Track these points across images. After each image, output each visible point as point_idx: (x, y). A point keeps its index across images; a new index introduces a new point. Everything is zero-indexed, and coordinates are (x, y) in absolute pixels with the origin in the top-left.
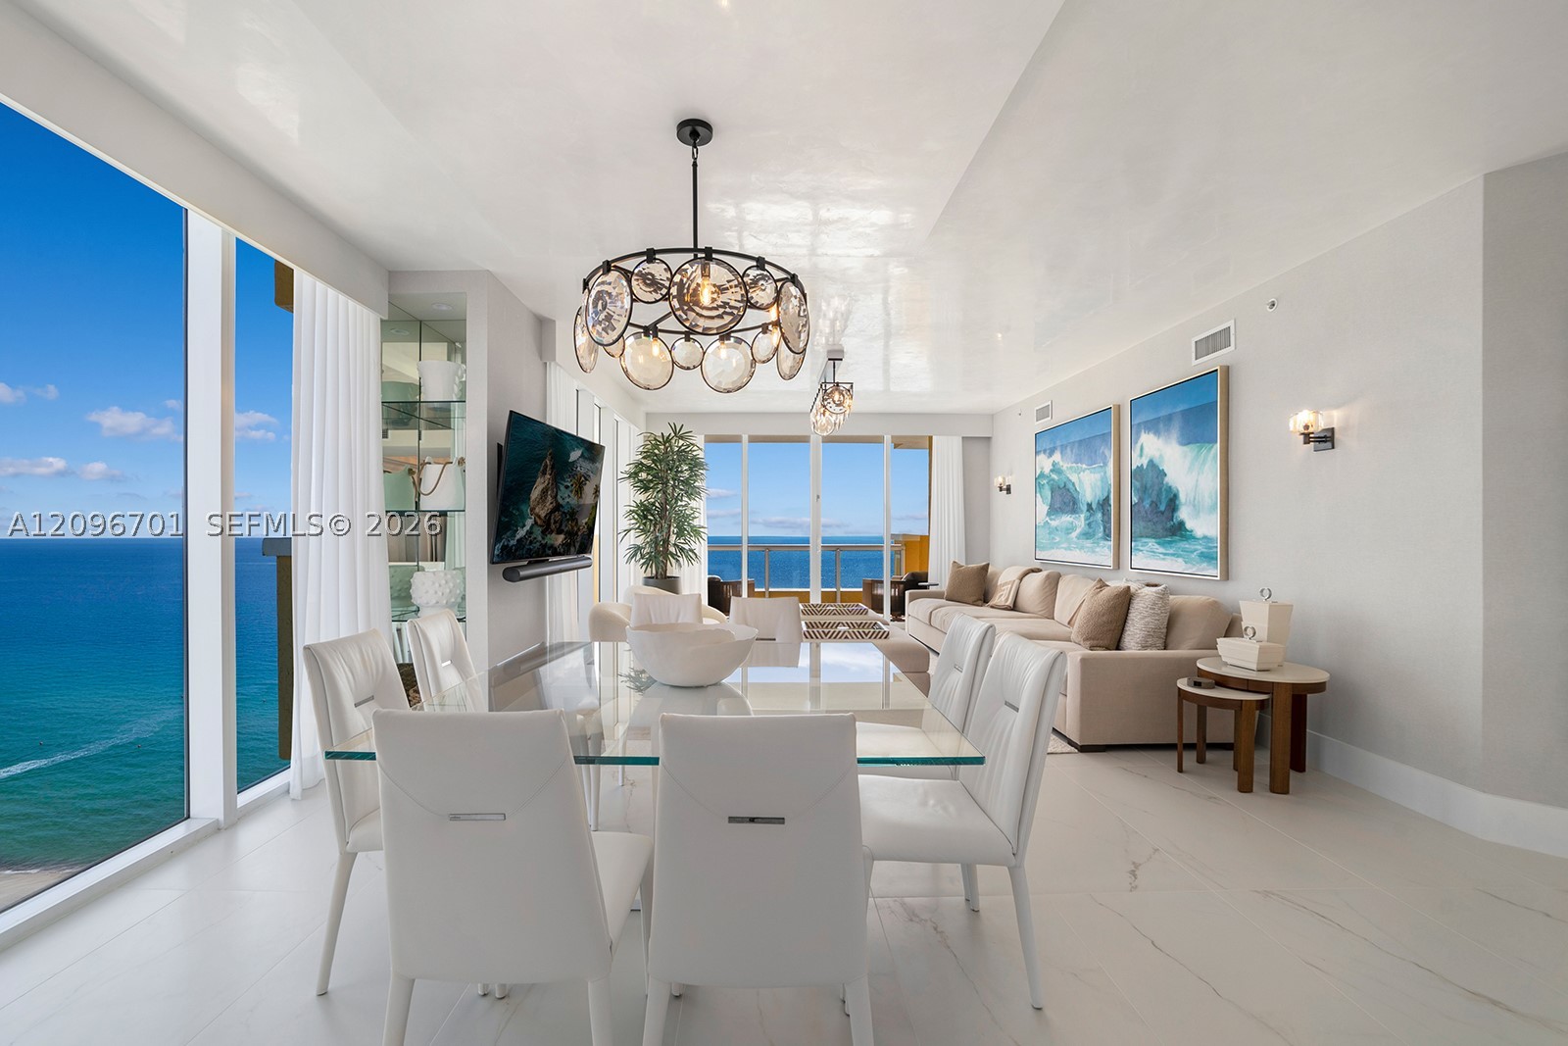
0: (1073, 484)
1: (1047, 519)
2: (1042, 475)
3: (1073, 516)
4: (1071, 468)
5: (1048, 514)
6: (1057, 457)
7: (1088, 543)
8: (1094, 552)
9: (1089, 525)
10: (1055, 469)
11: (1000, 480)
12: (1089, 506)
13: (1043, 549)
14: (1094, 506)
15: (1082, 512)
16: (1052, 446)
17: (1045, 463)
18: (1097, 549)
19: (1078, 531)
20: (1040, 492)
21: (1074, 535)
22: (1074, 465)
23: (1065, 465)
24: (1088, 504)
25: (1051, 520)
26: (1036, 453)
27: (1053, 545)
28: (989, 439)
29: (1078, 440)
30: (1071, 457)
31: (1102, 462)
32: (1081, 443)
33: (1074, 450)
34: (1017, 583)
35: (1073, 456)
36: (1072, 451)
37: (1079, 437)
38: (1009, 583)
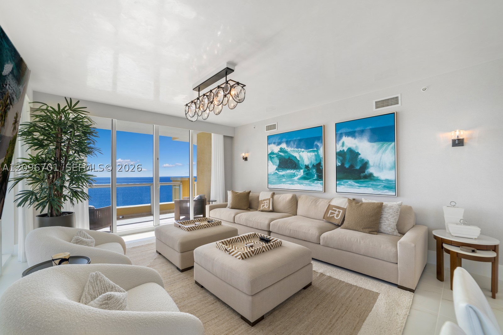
0: (296, 157)
1: (277, 171)
2: (272, 153)
3: (295, 170)
4: (294, 151)
5: (277, 169)
6: (284, 146)
7: (307, 182)
8: (310, 185)
9: (307, 174)
10: (282, 150)
11: (243, 154)
12: (307, 167)
13: (274, 183)
14: (310, 166)
15: (301, 169)
16: (279, 141)
17: (276, 149)
18: (313, 184)
19: (299, 177)
20: (271, 160)
21: (296, 178)
23: (289, 149)
24: (306, 165)
25: (279, 172)
26: (269, 144)
27: (280, 182)
28: (232, 138)
29: (298, 139)
30: (294, 146)
31: (316, 148)
32: (300, 140)
33: (296, 143)
34: (271, 199)
35: (295, 146)
36: (294, 144)
37: (299, 138)
38: (267, 200)
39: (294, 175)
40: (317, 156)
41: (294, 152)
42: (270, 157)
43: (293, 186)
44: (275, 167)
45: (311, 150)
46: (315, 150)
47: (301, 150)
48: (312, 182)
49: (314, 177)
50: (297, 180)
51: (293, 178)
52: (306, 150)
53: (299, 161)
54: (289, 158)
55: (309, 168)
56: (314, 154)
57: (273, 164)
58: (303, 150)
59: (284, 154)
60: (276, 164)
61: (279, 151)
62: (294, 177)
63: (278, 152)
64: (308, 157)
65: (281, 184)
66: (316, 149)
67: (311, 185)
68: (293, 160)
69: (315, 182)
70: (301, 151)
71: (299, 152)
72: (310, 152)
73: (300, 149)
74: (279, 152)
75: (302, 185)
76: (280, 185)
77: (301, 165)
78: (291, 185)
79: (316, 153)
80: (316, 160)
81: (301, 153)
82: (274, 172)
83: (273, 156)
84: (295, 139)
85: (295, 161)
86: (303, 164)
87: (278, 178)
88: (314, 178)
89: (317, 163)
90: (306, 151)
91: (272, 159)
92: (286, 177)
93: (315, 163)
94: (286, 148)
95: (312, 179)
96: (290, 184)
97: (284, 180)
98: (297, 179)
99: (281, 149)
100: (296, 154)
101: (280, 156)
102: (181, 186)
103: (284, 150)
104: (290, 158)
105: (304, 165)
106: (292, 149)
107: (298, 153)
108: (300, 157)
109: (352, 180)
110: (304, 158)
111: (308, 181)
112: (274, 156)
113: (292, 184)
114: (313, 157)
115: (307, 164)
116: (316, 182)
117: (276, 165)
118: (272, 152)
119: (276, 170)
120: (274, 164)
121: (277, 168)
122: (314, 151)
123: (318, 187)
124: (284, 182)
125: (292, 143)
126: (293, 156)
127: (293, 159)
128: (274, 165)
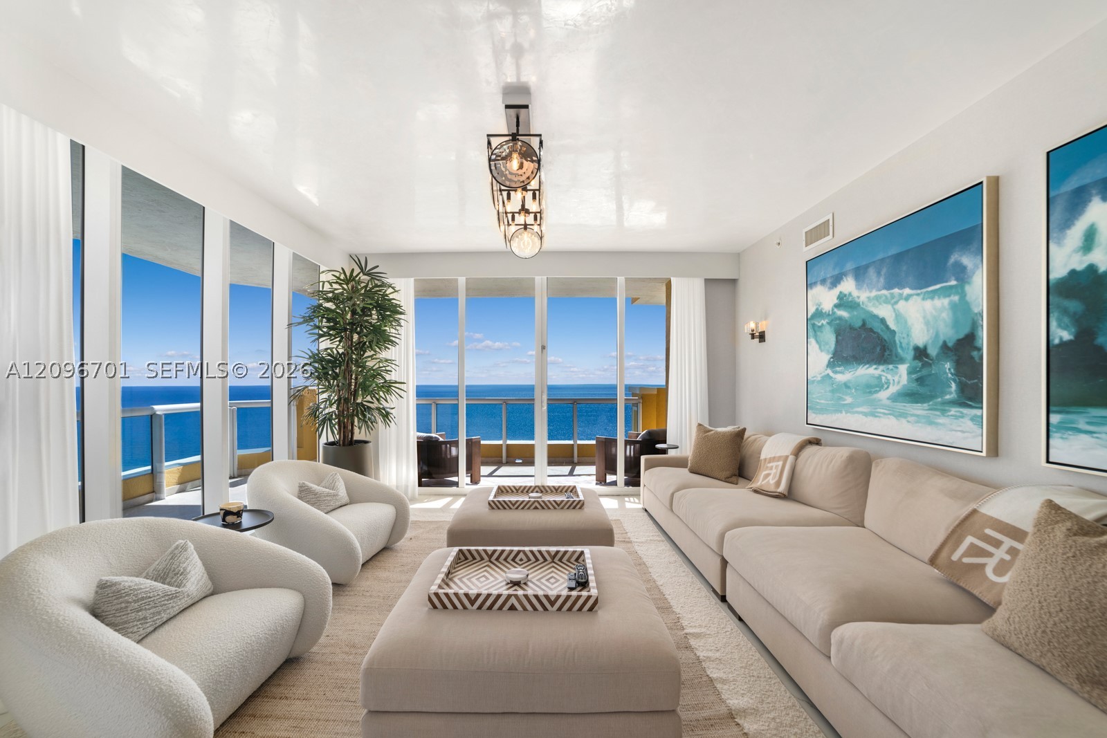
0: (883, 321)
1: (829, 371)
2: (819, 314)
3: (881, 367)
4: (877, 298)
5: (831, 365)
6: (848, 286)
7: (919, 409)
8: (931, 423)
9: (920, 381)
10: (844, 302)
11: (752, 325)
12: (920, 353)
13: (822, 411)
14: (933, 351)
16: (836, 272)
17: (825, 298)
18: (941, 420)
19: (893, 389)
20: (816, 337)
21: (884, 395)
22: (884, 292)
23: (863, 296)
24: (917, 349)
25: (836, 372)
26: (809, 286)
27: (839, 408)
28: (734, 282)
29: (892, 256)
30: (878, 281)
31: (957, 279)
32: (898, 258)
33: (884, 271)
34: (791, 458)
35: (882, 280)
36: (879, 273)
37: (893, 251)
38: (778, 459)
39: (879, 385)
40: (962, 309)
41: (877, 304)
43: (875, 420)
44: (826, 358)
45: (938, 286)
46: (951, 287)
47: (900, 291)
48: (938, 413)
49: (943, 393)
50: (888, 402)
51: (875, 396)
52: (919, 291)
53: (893, 332)
54: (864, 324)
55: (927, 356)
56: (946, 301)
57: (820, 347)
58: (907, 291)
59: (849, 312)
60: (827, 347)
61: (837, 306)
62: (877, 392)
63: (833, 310)
64: (924, 318)
65: (841, 412)
66: (953, 283)
67: (937, 424)
68: (874, 333)
69: (952, 413)
70: (901, 295)
71: (893, 301)
72: (932, 298)
73: (896, 291)
74: (835, 310)
75: (904, 421)
76: (839, 415)
77: (901, 347)
78: (870, 418)
79: (956, 298)
80: (956, 324)
81: (901, 305)
82: (823, 374)
83: (820, 324)
84: (880, 256)
85: (881, 333)
86: (908, 344)
87: (833, 391)
88: (948, 397)
89: (961, 336)
90: (918, 295)
92: (853, 391)
93: (950, 334)
94: (855, 293)
95: (940, 399)
96: (866, 414)
97: (849, 400)
98: (888, 399)
99: (841, 297)
100: (884, 312)
101: (838, 322)
102: (640, 406)
103: (850, 300)
104: (869, 326)
105: (911, 348)
106: (874, 293)
107: (890, 307)
108: (898, 316)
110: (910, 323)
111: (925, 405)
112: (823, 321)
113: (873, 415)
114: (944, 315)
115: (921, 344)
116: (954, 411)
117: (828, 352)
118: (817, 309)
119: (827, 366)
120: (822, 347)
121: (829, 361)
122: (946, 292)
123: (963, 432)
124: (849, 408)
125: (872, 272)
126: (876, 317)
127: (877, 327)
128: (822, 351)
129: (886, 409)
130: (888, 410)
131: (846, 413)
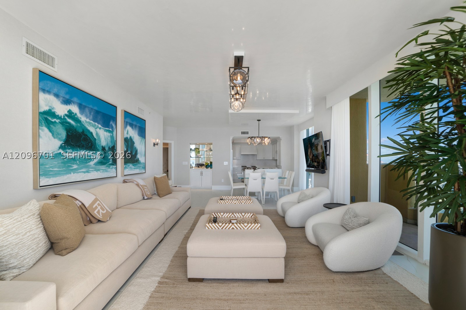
0: (92, 133)
5: (61, 147)
7: (103, 167)
8: (107, 171)
12: (103, 149)
14: (107, 149)
15: (98, 150)
18: (109, 170)
19: (95, 161)
21: (92, 163)
22: (92, 122)
24: (102, 147)
27: (69, 171)
29: (95, 110)
30: (90, 116)
31: (112, 129)
32: (97, 112)
33: (92, 113)
35: (91, 117)
36: (90, 113)
37: (96, 108)
41: (89, 125)
42: (46, 119)
43: (89, 174)
44: (58, 143)
45: (108, 129)
46: (111, 131)
47: (98, 125)
48: (108, 168)
49: (109, 162)
50: (94, 166)
51: (88, 164)
52: (103, 128)
53: (95, 139)
54: (83, 132)
55: (105, 150)
56: (110, 134)
57: (53, 135)
59: (75, 123)
60: (60, 136)
61: (66, 115)
62: (89, 162)
63: (64, 116)
64: (105, 137)
65: (70, 173)
66: (111, 130)
68: (88, 137)
69: (111, 167)
70: (98, 126)
71: (95, 127)
72: (106, 132)
73: (96, 124)
74: (66, 117)
75: (99, 172)
76: (69, 175)
77: (98, 145)
78: (86, 174)
80: (111, 142)
81: (98, 130)
82: (56, 152)
83: (53, 120)
84: (91, 106)
85: (91, 138)
86: (100, 145)
87: (64, 163)
88: (110, 163)
89: (112, 146)
90: (103, 129)
91: (52, 126)
92: (78, 162)
94: (79, 115)
95: (108, 164)
96: (84, 172)
97: (75, 167)
98: (94, 164)
99: (70, 111)
100: (92, 129)
101: (68, 125)
103: (76, 116)
104: (85, 133)
105: (101, 146)
106: (88, 120)
107: (94, 129)
108: (97, 134)
109: (132, 163)
110: (101, 138)
111: (105, 166)
112: (55, 120)
113: (88, 172)
114: (109, 138)
115: (104, 146)
116: (111, 166)
117: (60, 139)
118: (50, 110)
119: (60, 148)
120: (55, 135)
121: (61, 145)
122: (109, 131)
124: (75, 171)
125: (87, 110)
126: (89, 131)
127: (89, 135)
128: (54, 138)
129: (93, 169)
130: (94, 169)
131: (74, 173)
